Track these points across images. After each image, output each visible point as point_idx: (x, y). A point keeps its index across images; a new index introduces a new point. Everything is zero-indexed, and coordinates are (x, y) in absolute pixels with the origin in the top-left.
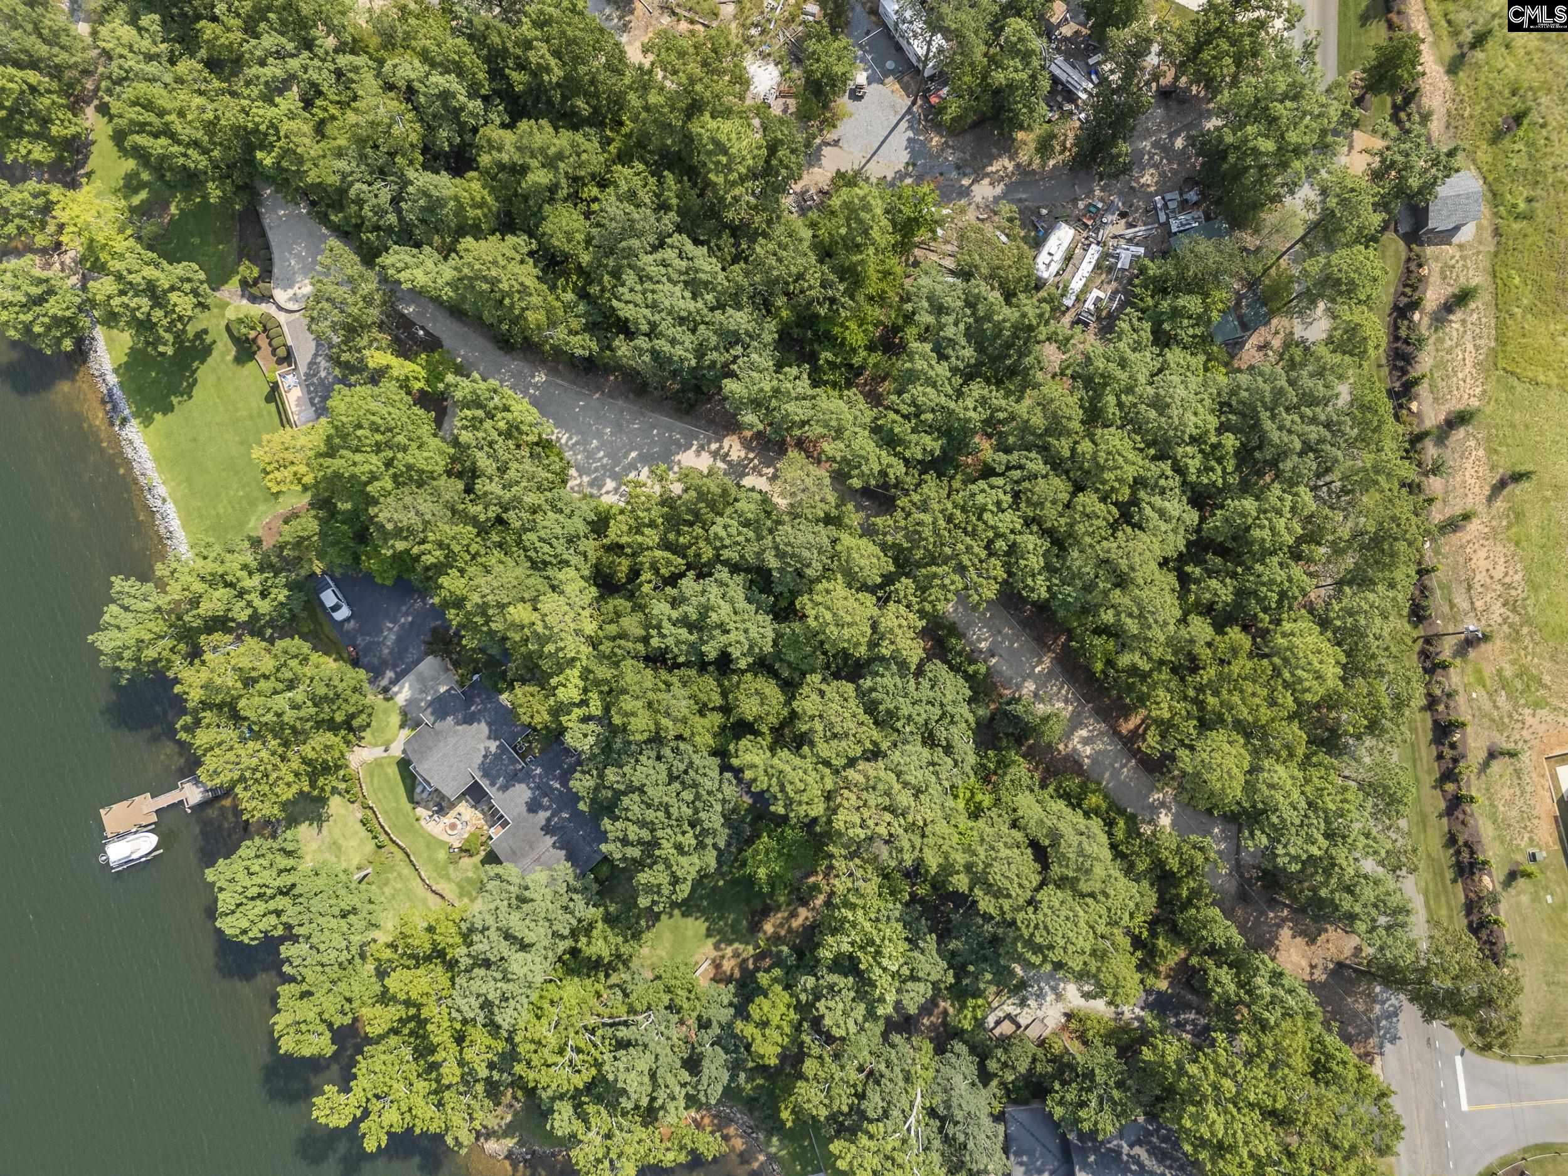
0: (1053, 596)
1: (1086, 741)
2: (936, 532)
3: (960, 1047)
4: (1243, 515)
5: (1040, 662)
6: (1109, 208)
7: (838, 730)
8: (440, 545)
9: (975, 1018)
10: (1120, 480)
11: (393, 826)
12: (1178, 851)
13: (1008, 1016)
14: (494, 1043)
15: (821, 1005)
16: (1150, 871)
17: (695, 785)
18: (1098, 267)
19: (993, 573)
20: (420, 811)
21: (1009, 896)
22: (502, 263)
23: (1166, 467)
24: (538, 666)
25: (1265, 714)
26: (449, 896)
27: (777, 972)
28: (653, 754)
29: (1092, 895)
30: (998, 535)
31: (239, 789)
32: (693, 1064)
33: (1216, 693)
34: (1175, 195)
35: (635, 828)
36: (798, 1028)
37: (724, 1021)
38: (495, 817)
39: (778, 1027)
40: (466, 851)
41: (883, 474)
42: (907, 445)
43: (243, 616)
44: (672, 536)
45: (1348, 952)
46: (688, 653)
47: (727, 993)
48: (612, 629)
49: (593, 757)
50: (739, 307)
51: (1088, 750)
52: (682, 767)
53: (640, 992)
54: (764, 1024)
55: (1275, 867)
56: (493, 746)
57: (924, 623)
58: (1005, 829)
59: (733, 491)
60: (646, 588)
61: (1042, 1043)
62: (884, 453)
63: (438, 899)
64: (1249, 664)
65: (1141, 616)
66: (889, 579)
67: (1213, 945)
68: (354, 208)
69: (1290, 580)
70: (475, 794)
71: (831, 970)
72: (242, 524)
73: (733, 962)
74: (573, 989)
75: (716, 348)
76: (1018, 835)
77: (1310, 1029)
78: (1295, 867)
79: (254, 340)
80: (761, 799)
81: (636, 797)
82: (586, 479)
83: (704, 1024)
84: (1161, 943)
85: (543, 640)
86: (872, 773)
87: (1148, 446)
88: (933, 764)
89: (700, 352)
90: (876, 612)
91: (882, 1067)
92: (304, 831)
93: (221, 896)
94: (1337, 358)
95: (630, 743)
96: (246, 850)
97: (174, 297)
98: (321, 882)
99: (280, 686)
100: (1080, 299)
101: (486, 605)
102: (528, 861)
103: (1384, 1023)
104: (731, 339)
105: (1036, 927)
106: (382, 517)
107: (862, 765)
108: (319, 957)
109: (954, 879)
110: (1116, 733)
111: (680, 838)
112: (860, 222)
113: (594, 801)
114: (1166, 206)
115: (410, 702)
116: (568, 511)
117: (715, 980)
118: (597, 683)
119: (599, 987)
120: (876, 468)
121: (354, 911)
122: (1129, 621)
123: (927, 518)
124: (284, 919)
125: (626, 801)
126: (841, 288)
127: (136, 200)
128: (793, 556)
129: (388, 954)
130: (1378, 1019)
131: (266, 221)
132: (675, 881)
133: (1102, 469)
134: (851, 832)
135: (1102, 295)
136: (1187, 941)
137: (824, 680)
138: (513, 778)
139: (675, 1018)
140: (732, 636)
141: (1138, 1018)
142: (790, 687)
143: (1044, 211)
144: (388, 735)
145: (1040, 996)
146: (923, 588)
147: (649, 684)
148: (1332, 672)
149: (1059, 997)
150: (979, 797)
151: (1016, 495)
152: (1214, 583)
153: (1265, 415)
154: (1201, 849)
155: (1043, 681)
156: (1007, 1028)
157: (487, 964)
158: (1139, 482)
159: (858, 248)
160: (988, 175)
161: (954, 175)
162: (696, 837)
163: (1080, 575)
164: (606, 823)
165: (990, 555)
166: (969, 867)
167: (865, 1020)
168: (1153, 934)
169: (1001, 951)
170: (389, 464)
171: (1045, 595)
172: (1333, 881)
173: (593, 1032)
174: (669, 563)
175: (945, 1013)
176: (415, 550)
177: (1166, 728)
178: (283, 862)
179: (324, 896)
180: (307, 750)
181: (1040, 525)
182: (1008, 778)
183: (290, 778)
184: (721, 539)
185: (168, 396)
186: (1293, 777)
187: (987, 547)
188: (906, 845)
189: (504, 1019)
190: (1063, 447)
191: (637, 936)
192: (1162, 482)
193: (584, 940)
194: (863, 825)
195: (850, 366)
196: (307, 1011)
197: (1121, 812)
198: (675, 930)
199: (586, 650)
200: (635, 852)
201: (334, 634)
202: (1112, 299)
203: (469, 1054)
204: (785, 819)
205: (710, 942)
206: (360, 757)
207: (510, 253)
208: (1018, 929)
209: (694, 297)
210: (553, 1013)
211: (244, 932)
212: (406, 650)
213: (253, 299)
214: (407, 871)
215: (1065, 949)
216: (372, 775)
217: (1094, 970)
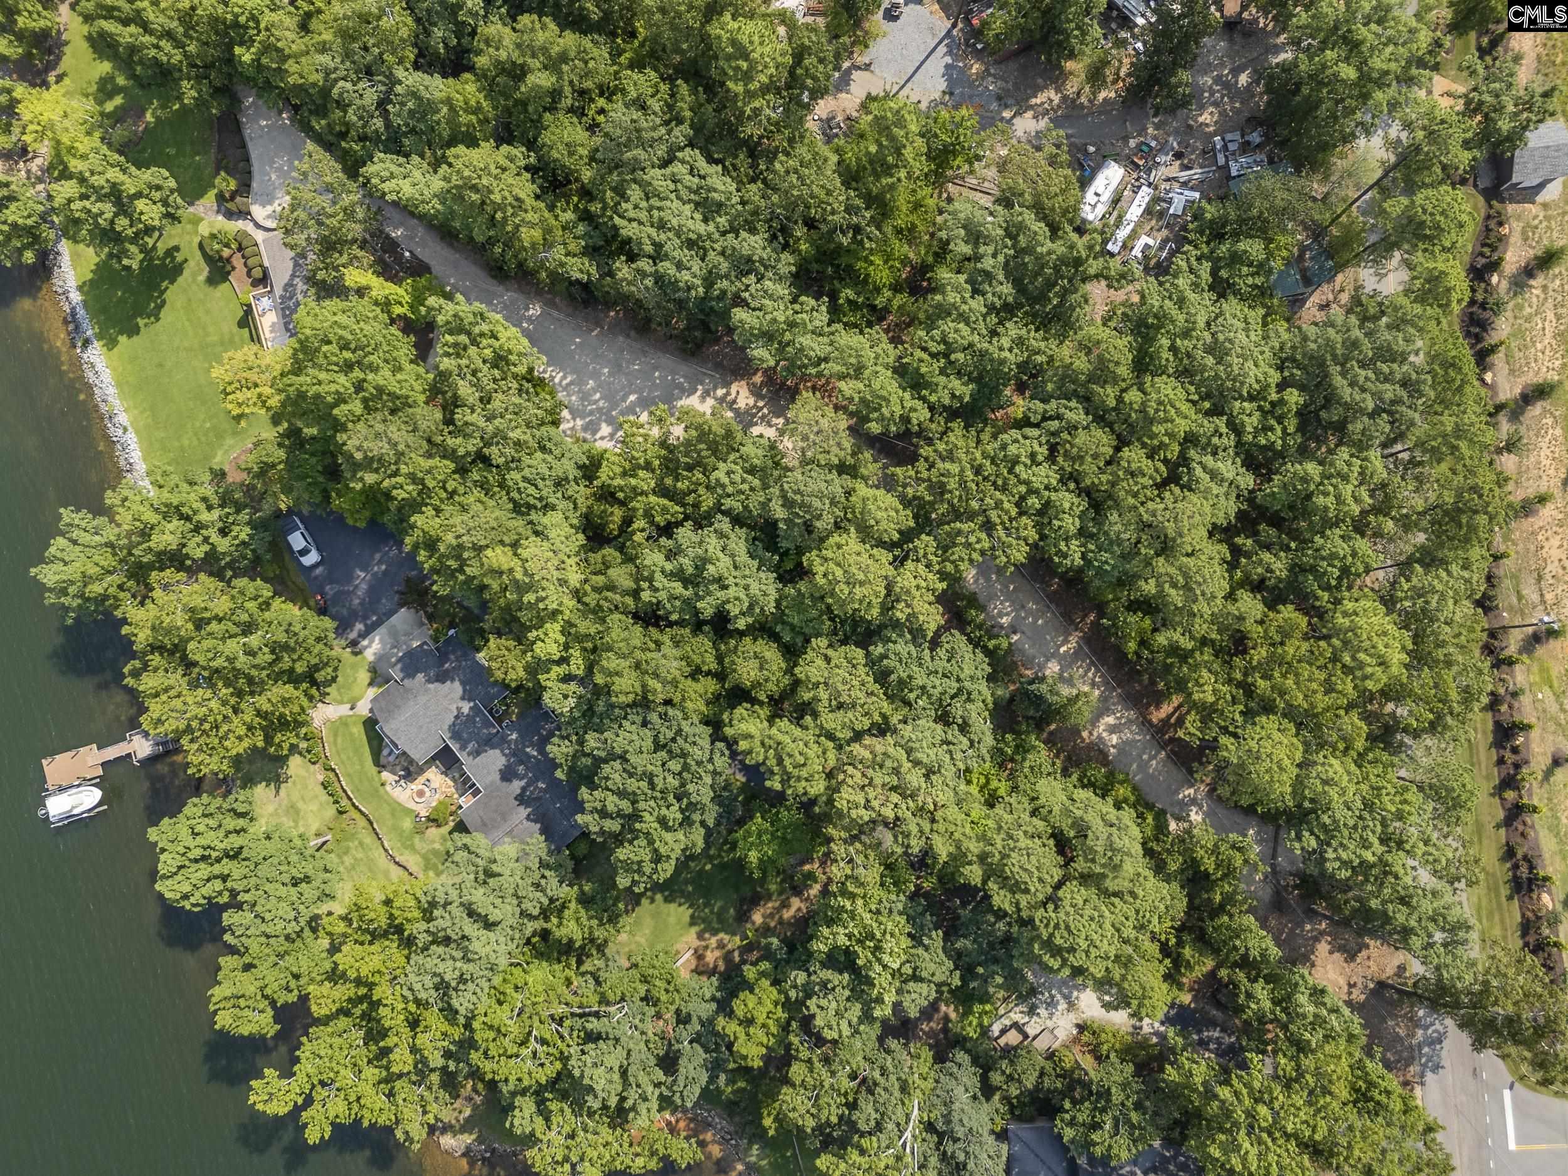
0: (1088, 562)
1: (1112, 729)
2: (963, 483)
3: (962, 1057)
4: (1305, 480)
5: (1066, 641)
6: (1163, 148)
7: (844, 698)
8: (413, 478)
9: (981, 1025)
10: (1171, 435)
11: (357, 790)
12: (1215, 851)
13: (1016, 1025)
14: (450, 1030)
15: (812, 1003)
16: (1182, 871)
17: (684, 755)
18: (1148, 212)
19: (1024, 533)
20: (386, 775)
21: (1027, 891)
22: (495, 172)
23: (1221, 423)
24: (517, 620)
25: (1322, 701)
26: (413, 868)
27: (765, 965)
28: (638, 719)
29: (1116, 894)
30: (1032, 491)
31: (184, 741)
32: (669, 1062)
33: (1266, 677)
34: (1237, 136)
35: (615, 798)
36: (785, 1028)
37: (704, 1016)
38: (465, 785)
39: (764, 1026)
40: (434, 821)
41: (904, 419)
42: (932, 387)
43: (199, 553)
44: (669, 481)
45: (1390, 971)
46: (682, 611)
47: (709, 987)
48: (600, 580)
49: (573, 721)
50: (753, 231)
51: (1114, 739)
52: (670, 734)
53: (616, 978)
54: (748, 1022)
55: (1323, 873)
56: (466, 707)
57: (944, 585)
58: (1026, 816)
59: (739, 436)
60: (639, 537)
61: (1050, 1055)
62: (907, 395)
63: (400, 871)
64: (1305, 646)
65: (1187, 588)
66: (907, 536)
67: (1245, 957)
68: (339, 113)
69: (1354, 554)
70: (446, 759)
71: (824, 965)
72: (207, 458)
73: (717, 953)
74: (540, 974)
75: (726, 276)
76: (1040, 824)
77: (1350, 1054)
78: (1344, 874)
79: (228, 260)
80: (755, 773)
81: (617, 765)
82: (579, 422)
83: (682, 1019)
84: (1187, 952)
85: (522, 589)
86: (879, 748)
87: (1202, 399)
88: (948, 743)
89: (709, 280)
90: (891, 571)
91: (877, 1074)
92: (261, 792)
93: (162, 857)
94: (1418, 309)
95: (612, 706)
96: (193, 808)
97: (141, 205)
98: (271, 847)
99: (234, 629)
100: (1126, 246)
101: (460, 546)
102: (500, 833)
103: (1426, 1050)
104: (745, 266)
105: (1057, 927)
106: (351, 445)
107: (867, 740)
108: (263, 927)
109: (967, 870)
110: (1145, 722)
111: (664, 811)
112: (892, 138)
113: (572, 769)
114: (1225, 147)
115: (381, 658)
116: (557, 452)
117: (697, 971)
118: (580, 638)
119: (571, 973)
120: (898, 411)
121: (307, 879)
122: (1173, 592)
123: (954, 468)
124: (229, 884)
125: (606, 769)
126: (868, 215)
127: (109, 107)
128: (802, 505)
129: (341, 928)
130: (1420, 1046)
131: (247, 132)
132: (657, 858)
133: (1151, 421)
134: (854, 813)
135: (1151, 242)
136: (1216, 951)
137: (830, 646)
138: (488, 743)
139: (651, 1011)
140: (732, 592)
141: (1156, 1033)
142: (792, 653)
143: (1092, 149)
144: (356, 691)
145: (1051, 1004)
146: (944, 548)
147: (637, 642)
148: (1397, 658)
149: (1071, 1006)
150: (994, 784)
151: (1053, 449)
152: (1266, 556)
153: (1334, 370)
154: (1239, 849)
155: (1067, 662)
156: (1013, 1038)
157: (447, 941)
158: (1190, 440)
159: (888, 170)
160: (1031, 107)
161: (994, 106)
162: (682, 811)
163: (1119, 542)
164: (584, 793)
165: (1021, 514)
166: (983, 858)
167: (860, 1022)
168: (1180, 943)
169: (1015, 952)
170: (359, 387)
171: (1078, 562)
172: (1387, 891)
173: (560, 1022)
174: (665, 510)
175: (946, 1019)
176: (386, 483)
177: (1207, 713)
178: (231, 823)
179: (275, 861)
180: (262, 702)
181: (1077, 482)
182: (1027, 764)
183: (242, 731)
184: (723, 486)
185: (134, 316)
186: (1349, 773)
187: (1018, 505)
188: (914, 830)
189: (461, 1003)
190: (1108, 395)
191: (613, 919)
192: (1215, 440)
193: (555, 920)
194: (867, 806)
195: (873, 308)
196: (248, 984)
197: (1150, 807)
198: (656, 915)
199: (570, 603)
200: (613, 826)
201: (301, 580)
202: (1161, 248)
203: (423, 1040)
204: (781, 797)
205: (694, 930)
206: (323, 715)
207: (505, 163)
208: (1035, 928)
209: (705, 220)
210: (518, 999)
211: (186, 897)
212: (379, 601)
213: (230, 215)
214: (369, 839)
215: (1087, 953)
216: (336, 735)
217: (1117, 977)
